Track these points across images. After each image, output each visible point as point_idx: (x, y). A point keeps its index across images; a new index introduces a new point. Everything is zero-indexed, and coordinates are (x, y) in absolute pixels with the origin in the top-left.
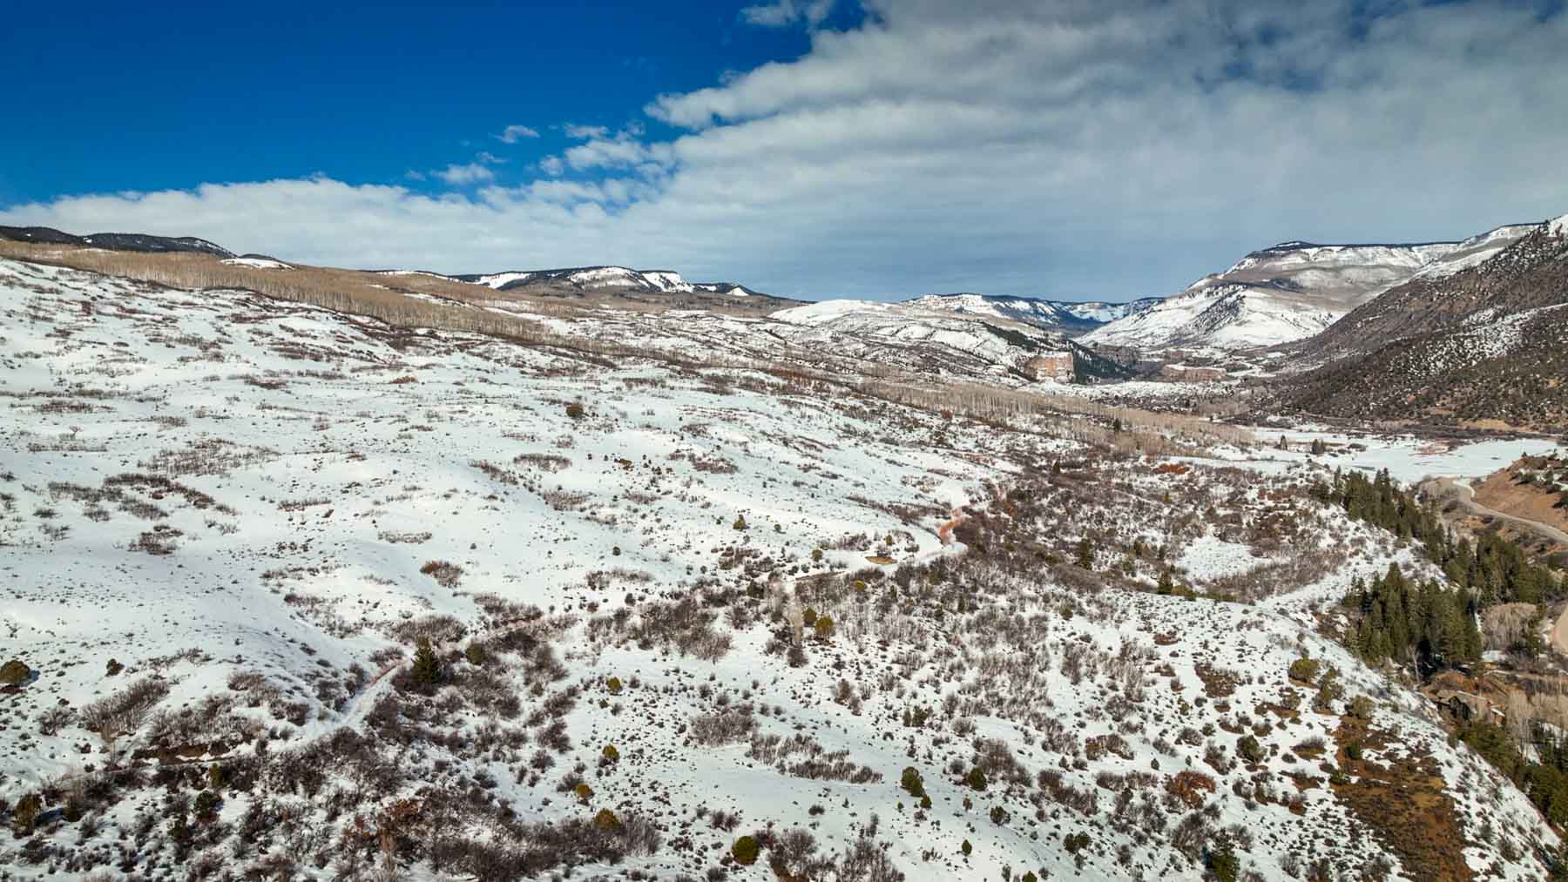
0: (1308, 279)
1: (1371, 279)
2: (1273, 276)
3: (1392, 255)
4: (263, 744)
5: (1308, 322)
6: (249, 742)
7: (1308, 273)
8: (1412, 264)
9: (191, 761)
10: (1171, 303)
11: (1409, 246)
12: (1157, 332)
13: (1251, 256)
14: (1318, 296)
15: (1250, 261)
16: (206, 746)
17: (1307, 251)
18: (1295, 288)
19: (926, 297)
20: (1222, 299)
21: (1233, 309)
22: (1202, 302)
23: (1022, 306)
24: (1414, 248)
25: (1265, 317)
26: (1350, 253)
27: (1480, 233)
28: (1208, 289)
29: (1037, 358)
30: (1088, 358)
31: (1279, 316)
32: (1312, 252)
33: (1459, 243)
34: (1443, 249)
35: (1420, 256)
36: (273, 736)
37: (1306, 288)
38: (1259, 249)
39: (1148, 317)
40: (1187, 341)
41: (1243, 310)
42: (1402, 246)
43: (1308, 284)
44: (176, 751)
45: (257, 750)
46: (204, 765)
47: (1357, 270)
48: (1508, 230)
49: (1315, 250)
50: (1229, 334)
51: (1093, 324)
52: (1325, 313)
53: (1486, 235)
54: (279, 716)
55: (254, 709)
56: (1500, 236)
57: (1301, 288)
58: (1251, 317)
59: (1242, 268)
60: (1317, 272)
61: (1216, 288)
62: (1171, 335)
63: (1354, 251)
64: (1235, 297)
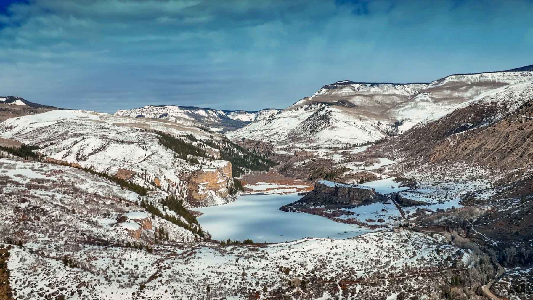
0: (357, 100)
1: (389, 102)
2: (339, 100)
3: (396, 88)
7: (357, 97)
8: (406, 94)
10: (285, 114)
11: (403, 85)
12: (280, 132)
13: (325, 87)
14: (366, 111)
15: (325, 90)
17: (354, 85)
18: (352, 106)
19: (146, 107)
20: (316, 112)
21: (326, 118)
22: (304, 114)
23: (202, 113)
24: (405, 86)
25: (346, 125)
26: (375, 87)
27: (439, 79)
28: (306, 106)
29: (199, 172)
30: (241, 154)
31: (352, 123)
32: (357, 86)
34: (421, 86)
35: (409, 90)
37: (357, 106)
38: (329, 83)
39: (273, 121)
40: (299, 139)
41: (332, 120)
42: (400, 84)
43: (357, 104)
47: (381, 96)
48: (454, 77)
50: (325, 135)
51: (240, 125)
52: (377, 122)
53: (444, 79)
56: (451, 80)
57: (355, 106)
58: (338, 124)
59: (321, 94)
60: (361, 97)
61: (311, 105)
62: (289, 135)
63: (378, 86)
64: (324, 112)
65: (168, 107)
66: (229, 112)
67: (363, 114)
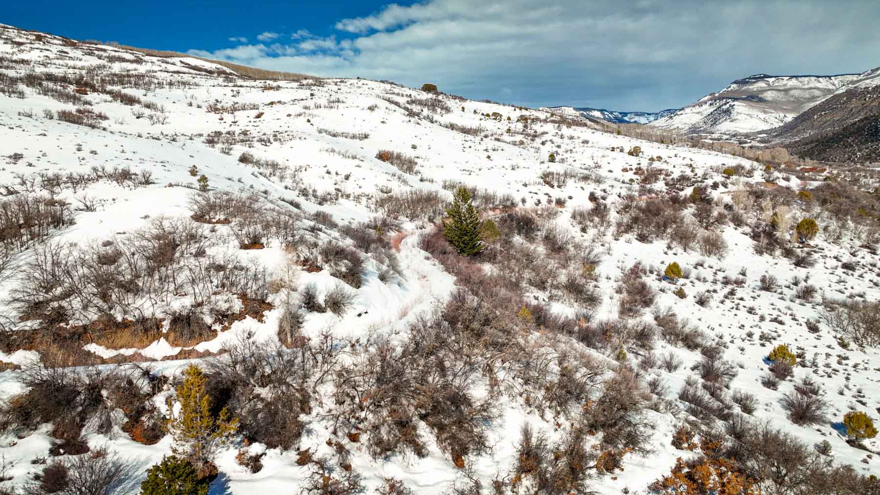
0: (769, 95)
1: (807, 96)
2: (749, 94)
3: (819, 82)
4: (293, 321)
5: (774, 120)
6: (258, 315)
7: (769, 92)
8: (831, 87)
9: (120, 360)
10: (688, 110)
11: (830, 77)
12: (680, 127)
13: (735, 83)
14: (775, 105)
15: (735, 85)
16: (158, 324)
17: (768, 79)
18: (761, 100)
20: (720, 107)
21: (728, 112)
22: (707, 109)
23: (597, 114)
24: (832, 78)
25: (747, 117)
26: (794, 80)
27: (873, 68)
28: (710, 102)
31: (755, 116)
32: (771, 80)
33: (860, 75)
34: (850, 78)
35: (836, 82)
36: (311, 303)
37: (768, 101)
38: (740, 78)
39: (675, 118)
40: (700, 131)
41: (734, 113)
42: (825, 77)
43: (769, 99)
44: (82, 334)
45: (281, 332)
46: (158, 368)
47: (798, 91)
49: (773, 79)
50: (725, 126)
52: (783, 115)
54: (311, 266)
55: (253, 253)
57: (765, 101)
58: (739, 117)
59: (729, 89)
60: (774, 92)
61: (715, 101)
62: (690, 128)
63: (797, 80)
64: (728, 105)
65: (563, 108)
66: (625, 114)
67: (770, 108)
